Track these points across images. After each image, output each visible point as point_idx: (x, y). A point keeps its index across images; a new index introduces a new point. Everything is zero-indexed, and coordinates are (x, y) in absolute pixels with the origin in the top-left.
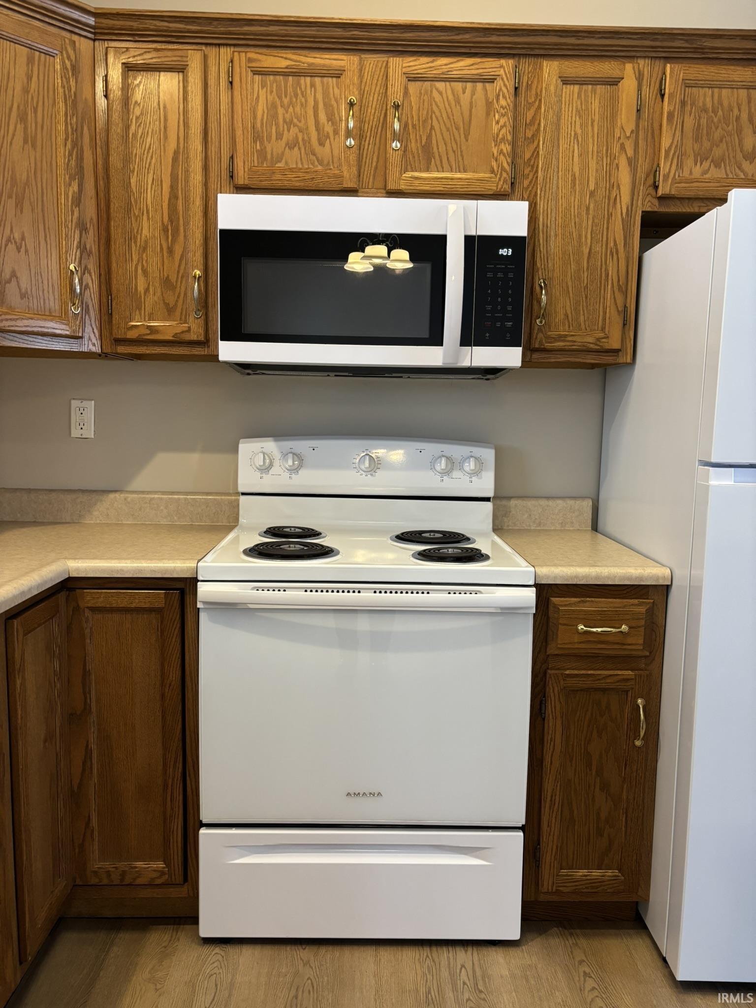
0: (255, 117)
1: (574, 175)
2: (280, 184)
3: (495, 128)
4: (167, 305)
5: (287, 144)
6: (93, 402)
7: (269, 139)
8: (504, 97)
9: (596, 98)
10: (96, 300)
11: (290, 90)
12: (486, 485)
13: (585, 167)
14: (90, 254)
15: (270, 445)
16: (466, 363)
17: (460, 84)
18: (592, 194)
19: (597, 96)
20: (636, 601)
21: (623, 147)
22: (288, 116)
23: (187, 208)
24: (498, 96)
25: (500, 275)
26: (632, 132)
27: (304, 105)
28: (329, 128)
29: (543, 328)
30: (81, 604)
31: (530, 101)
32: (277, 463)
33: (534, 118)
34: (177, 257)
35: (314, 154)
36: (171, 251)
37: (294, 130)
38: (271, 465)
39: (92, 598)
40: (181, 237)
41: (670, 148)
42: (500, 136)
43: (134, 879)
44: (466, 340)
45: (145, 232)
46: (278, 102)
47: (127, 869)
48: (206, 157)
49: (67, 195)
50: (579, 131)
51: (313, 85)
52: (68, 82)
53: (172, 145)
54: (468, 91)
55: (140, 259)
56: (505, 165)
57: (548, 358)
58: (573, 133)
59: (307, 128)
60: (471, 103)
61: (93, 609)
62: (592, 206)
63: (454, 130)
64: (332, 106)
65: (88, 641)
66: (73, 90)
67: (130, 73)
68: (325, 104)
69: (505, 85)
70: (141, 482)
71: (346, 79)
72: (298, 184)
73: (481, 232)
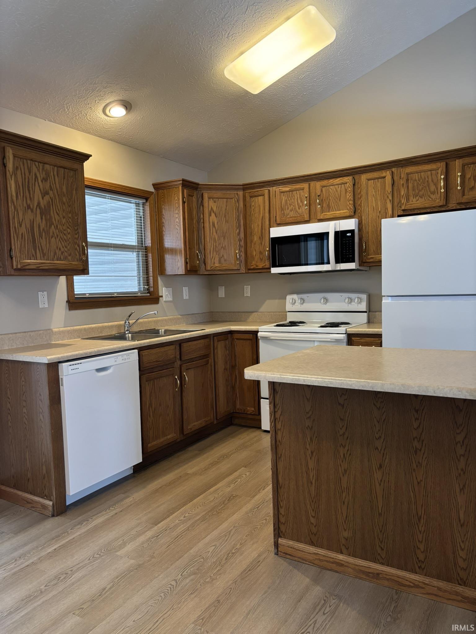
0: (282, 204)
1: (373, 207)
2: (288, 222)
3: (348, 197)
4: (260, 258)
5: (290, 210)
6: (250, 286)
7: (285, 209)
8: (350, 188)
9: (379, 183)
10: (244, 259)
11: (290, 196)
12: (363, 306)
13: (377, 205)
14: (242, 247)
15: (295, 296)
16: (338, 269)
17: (337, 186)
18: (380, 212)
19: (379, 182)
20: (377, 339)
21: (388, 197)
22: (290, 203)
23: (265, 232)
24: (348, 188)
25: (347, 242)
26: (391, 192)
27: (294, 199)
28: (301, 204)
29: (366, 256)
30: (234, 338)
31: (359, 187)
32: (297, 302)
33: (360, 191)
34: (263, 245)
35: (297, 212)
36: (261, 244)
37: (292, 206)
38: (295, 302)
39: (236, 336)
40: (264, 240)
41: (403, 195)
42: (349, 199)
43: (247, 412)
44: (337, 261)
45: (255, 239)
46: (288, 200)
47: (245, 409)
48: (270, 217)
49: (236, 233)
50: (374, 193)
51: (296, 193)
52: (236, 204)
53: (261, 215)
54: (340, 188)
55: (254, 247)
56: (351, 207)
57: (369, 265)
58: (372, 195)
59: (295, 205)
60: (341, 191)
61: (237, 339)
62: (380, 216)
63: (336, 199)
64: (302, 198)
65: (236, 347)
66: (237, 206)
67: (251, 198)
68: (300, 197)
69: (350, 184)
70: (262, 309)
71: (305, 190)
72: (292, 221)
73: (341, 230)
